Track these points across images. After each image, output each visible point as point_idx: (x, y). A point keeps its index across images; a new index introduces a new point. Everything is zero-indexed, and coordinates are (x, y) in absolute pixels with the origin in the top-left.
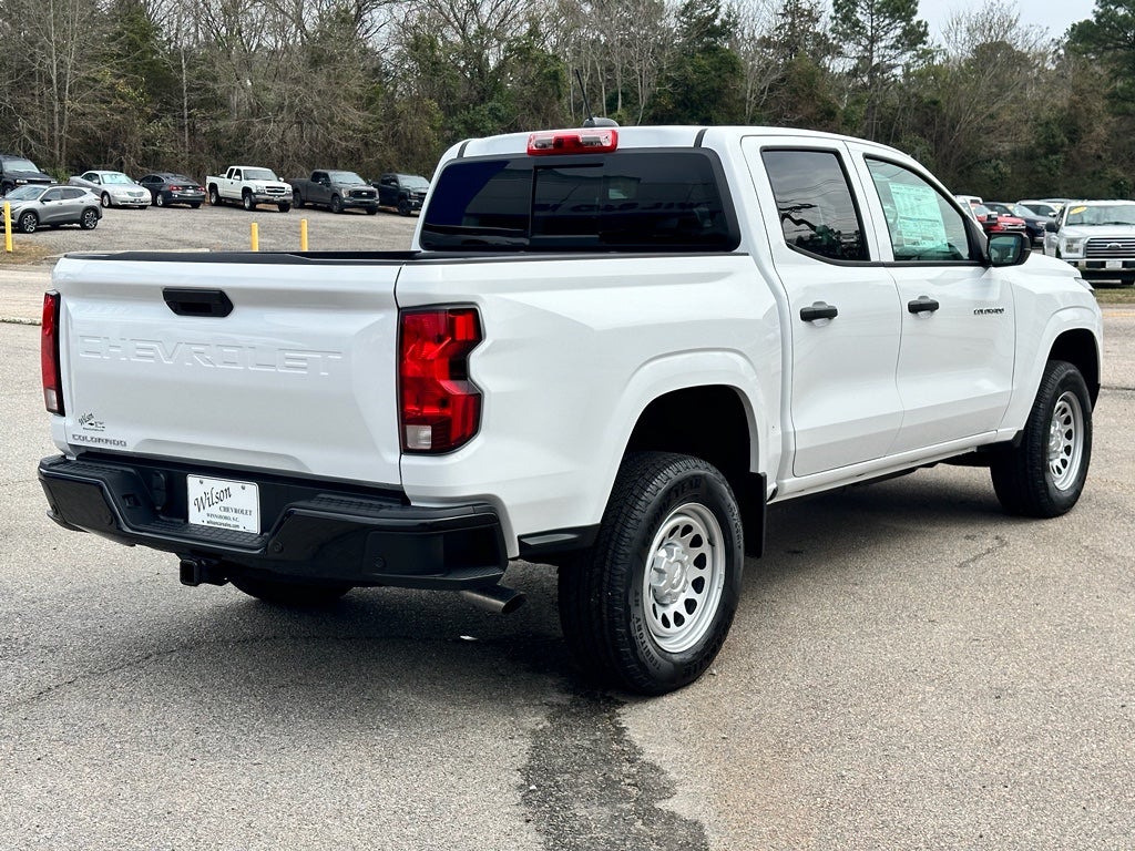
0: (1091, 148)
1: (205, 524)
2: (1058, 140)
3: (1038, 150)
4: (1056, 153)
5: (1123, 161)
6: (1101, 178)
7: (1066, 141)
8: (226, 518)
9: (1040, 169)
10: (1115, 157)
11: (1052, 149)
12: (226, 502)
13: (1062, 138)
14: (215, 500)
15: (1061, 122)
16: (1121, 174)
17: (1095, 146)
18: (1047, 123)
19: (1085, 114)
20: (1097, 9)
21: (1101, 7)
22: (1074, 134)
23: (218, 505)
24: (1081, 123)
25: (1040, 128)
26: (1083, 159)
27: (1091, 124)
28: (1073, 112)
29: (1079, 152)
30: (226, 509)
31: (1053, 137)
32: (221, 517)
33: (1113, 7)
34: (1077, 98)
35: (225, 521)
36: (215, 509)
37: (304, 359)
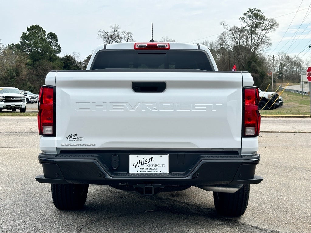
0: (22, 78)
1: (140, 172)
2: (14, 75)
3: (8, 77)
4: (13, 79)
5: (31, 81)
6: (26, 86)
7: (16, 75)
8: (151, 169)
9: (9, 83)
10: (29, 80)
11: (12, 77)
12: (151, 163)
13: (15, 74)
14: (145, 162)
15: (14, 70)
16: (31, 85)
17: (23, 77)
18: (10, 70)
19: (21, 68)
20: (21, 41)
21: (22, 40)
22: (18, 74)
23: (147, 164)
24: (19, 71)
25: (8, 71)
26: (21, 80)
27: (22, 71)
28: (17, 67)
29: (19, 79)
30: (151, 165)
31: (12, 74)
32: (148, 169)
33: (25, 41)
34: (18, 64)
35: (150, 170)
36: (145, 166)
37: (205, 106)
